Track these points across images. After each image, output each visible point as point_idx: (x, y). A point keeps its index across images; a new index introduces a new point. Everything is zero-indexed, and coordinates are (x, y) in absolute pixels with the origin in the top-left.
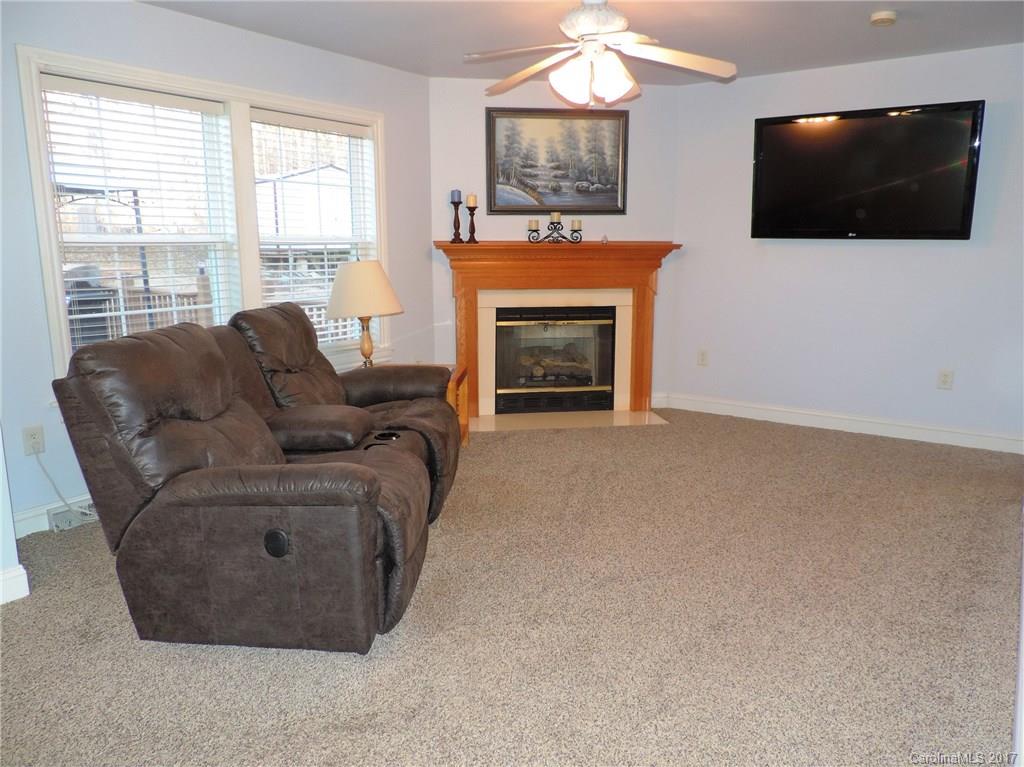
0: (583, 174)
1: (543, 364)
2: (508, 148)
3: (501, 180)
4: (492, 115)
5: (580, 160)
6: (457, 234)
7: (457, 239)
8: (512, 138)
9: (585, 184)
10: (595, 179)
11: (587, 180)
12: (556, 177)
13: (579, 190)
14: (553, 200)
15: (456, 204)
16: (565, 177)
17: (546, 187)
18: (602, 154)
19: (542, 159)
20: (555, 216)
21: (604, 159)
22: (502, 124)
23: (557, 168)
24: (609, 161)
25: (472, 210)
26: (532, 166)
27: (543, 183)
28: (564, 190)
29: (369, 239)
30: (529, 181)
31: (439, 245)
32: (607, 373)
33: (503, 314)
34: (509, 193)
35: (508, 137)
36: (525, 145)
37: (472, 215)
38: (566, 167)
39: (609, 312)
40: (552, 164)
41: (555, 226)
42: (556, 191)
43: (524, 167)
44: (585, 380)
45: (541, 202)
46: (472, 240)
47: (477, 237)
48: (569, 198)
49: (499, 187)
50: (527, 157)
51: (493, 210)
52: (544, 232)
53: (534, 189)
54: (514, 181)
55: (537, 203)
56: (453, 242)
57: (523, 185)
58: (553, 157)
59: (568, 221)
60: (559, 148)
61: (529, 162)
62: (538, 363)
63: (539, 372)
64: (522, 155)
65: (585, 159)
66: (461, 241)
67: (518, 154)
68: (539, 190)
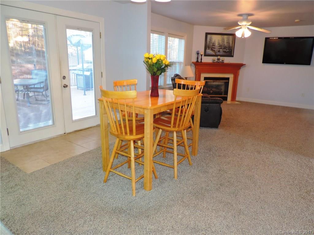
0: (225, 48)
1: (213, 90)
2: (209, 42)
3: (207, 49)
4: (207, 34)
5: (225, 45)
6: (198, 60)
7: (197, 61)
8: (211, 39)
9: (225, 50)
10: (228, 49)
11: (226, 49)
12: (219, 48)
13: (224, 51)
14: (218, 53)
15: (198, 54)
16: (221, 48)
17: (217, 50)
18: (229, 43)
19: (217, 44)
20: (219, 57)
21: (230, 45)
22: (209, 36)
23: (220, 46)
24: (231, 45)
25: (202, 55)
26: (214, 46)
27: (216, 50)
28: (221, 51)
29: (181, 61)
30: (213, 49)
31: (193, 63)
32: (226, 93)
33: (205, 78)
34: (209, 51)
35: (210, 39)
36: (213, 41)
37: (202, 56)
38: (222, 46)
39: (228, 79)
40: (219, 45)
41: (218, 59)
42: (219, 51)
43: (212, 46)
44: (221, 94)
45: (216, 54)
46: (201, 62)
47: (202, 61)
48: (221, 53)
49: (207, 50)
50: (213, 44)
51: (206, 55)
52: (216, 60)
53: (214, 51)
54: (210, 49)
55: (214, 54)
56: (196, 62)
57: (212, 50)
58: (219, 44)
59: (222, 58)
60: (220, 42)
61: (214, 45)
62: (212, 90)
63: (211, 92)
64: (212, 43)
65: (226, 45)
66: (198, 62)
67: (211, 43)
68: (215, 51)
